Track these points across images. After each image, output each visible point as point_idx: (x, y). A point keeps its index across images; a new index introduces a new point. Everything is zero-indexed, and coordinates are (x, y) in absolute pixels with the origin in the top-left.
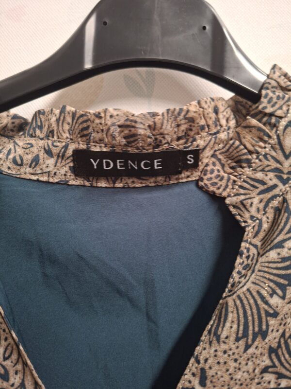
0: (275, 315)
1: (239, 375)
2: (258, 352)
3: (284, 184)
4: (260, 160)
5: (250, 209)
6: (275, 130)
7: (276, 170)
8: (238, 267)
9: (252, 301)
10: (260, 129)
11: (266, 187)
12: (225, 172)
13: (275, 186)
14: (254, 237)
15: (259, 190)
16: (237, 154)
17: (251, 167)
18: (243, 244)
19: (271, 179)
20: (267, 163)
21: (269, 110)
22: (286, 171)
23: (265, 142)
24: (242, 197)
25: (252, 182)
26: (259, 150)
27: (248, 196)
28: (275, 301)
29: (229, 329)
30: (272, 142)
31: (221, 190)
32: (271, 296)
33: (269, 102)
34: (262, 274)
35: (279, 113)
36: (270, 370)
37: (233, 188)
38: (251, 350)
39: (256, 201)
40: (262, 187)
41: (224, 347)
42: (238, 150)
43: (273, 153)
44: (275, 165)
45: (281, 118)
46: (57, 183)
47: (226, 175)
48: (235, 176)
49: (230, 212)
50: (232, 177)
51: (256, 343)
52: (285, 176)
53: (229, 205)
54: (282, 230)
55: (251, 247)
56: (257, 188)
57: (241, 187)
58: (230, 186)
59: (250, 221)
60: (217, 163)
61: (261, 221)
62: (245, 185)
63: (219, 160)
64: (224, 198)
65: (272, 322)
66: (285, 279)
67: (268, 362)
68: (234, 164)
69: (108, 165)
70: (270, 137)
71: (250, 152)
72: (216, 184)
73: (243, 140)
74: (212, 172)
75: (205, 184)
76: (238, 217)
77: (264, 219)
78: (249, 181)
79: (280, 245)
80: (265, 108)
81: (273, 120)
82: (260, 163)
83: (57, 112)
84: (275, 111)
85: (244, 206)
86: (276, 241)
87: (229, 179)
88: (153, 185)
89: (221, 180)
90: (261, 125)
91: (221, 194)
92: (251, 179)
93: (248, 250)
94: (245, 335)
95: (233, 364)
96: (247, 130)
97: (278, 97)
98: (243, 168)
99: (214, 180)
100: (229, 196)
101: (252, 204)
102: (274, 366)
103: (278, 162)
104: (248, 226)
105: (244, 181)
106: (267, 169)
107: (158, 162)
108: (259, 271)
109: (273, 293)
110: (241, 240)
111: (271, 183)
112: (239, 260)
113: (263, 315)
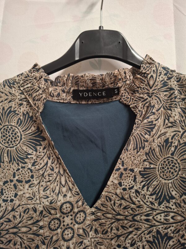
0: (147, 141)
1: (135, 162)
2: (141, 154)
3: (150, 98)
4: (142, 90)
5: (138, 108)
6: (146, 79)
7: (147, 93)
8: (134, 128)
9: (138, 137)
10: (141, 79)
11: (144, 99)
12: (129, 96)
13: (147, 99)
14: (140, 117)
15: (142, 101)
16: (133, 89)
17: (139, 93)
18: (136, 120)
19: (145, 96)
20: (144, 91)
21: (144, 71)
22: (150, 93)
23: (143, 83)
24: (136, 104)
25: (139, 98)
26: (141, 86)
27: (138, 103)
28: (147, 136)
29: (131, 146)
30: (146, 83)
31: (128, 102)
32: (145, 135)
33: (144, 69)
34: (142, 127)
35: (148, 72)
36: (146, 161)
37: (132, 101)
38: (139, 153)
39: (140, 105)
40: (142, 100)
41: (129, 152)
42: (134, 87)
43: (146, 87)
44: (147, 91)
45: (149, 74)
46: (67, 103)
47: (130, 97)
48: (133, 97)
49: (132, 110)
50: (132, 97)
51: (141, 151)
52: (150, 95)
53: (131, 108)
54: (148, 113)
55: (139, 121)
56: (141, 100)
57: (135, 100)
58: (131, 101)
59: (138, 112)
60: (126, 92)
61: (142, 111)
62: (137, 100)
63: (127, 91)
64: (130, 105)
65: (146, 143)
66: (150, 129)
67: (145, 158)
68: (132, 92)
69: (86, 94)
70: (145, 81)
71: (138, 88)
72: (126, 100)
73: (135, 83)
74: (125, 96)
75: (122, 101)
76: (135, 112)
77: (143, 111)
78: (138, 98)
79: (148, 118)
80: (142, 71)
81: (146, 75)
82: (141, 91)
83: (66, 76)
84: (146, 72)
85: (137, 107)
86: (146, 117)
87: (131, 98)
88: (103, 102)
89: (128, 99)
90: (141, 77)
91: (128, 104)
92: (139, 97)
93: (138, 122)
94: (137, 148)
95: (133, 158)
96: (136, 79)
97: (147, 67)
98: (136, 93)
99: (125, 99)
100: (131, 104)
101: (139, 106)
102: (148, 159)
103: (148, 90)
104: (138, 114)
105: (136, 98)
106: (144, 93)
107: (104, 93)
108: (141, 127)
109: (146, 134)
110: (135, 119)
111: (146, 98)
112: (135, 126)
113: (143, 141)
